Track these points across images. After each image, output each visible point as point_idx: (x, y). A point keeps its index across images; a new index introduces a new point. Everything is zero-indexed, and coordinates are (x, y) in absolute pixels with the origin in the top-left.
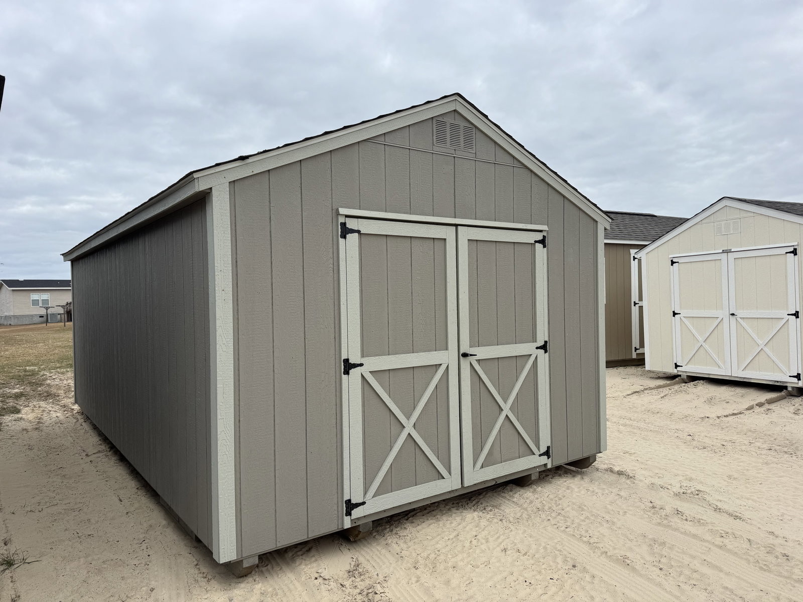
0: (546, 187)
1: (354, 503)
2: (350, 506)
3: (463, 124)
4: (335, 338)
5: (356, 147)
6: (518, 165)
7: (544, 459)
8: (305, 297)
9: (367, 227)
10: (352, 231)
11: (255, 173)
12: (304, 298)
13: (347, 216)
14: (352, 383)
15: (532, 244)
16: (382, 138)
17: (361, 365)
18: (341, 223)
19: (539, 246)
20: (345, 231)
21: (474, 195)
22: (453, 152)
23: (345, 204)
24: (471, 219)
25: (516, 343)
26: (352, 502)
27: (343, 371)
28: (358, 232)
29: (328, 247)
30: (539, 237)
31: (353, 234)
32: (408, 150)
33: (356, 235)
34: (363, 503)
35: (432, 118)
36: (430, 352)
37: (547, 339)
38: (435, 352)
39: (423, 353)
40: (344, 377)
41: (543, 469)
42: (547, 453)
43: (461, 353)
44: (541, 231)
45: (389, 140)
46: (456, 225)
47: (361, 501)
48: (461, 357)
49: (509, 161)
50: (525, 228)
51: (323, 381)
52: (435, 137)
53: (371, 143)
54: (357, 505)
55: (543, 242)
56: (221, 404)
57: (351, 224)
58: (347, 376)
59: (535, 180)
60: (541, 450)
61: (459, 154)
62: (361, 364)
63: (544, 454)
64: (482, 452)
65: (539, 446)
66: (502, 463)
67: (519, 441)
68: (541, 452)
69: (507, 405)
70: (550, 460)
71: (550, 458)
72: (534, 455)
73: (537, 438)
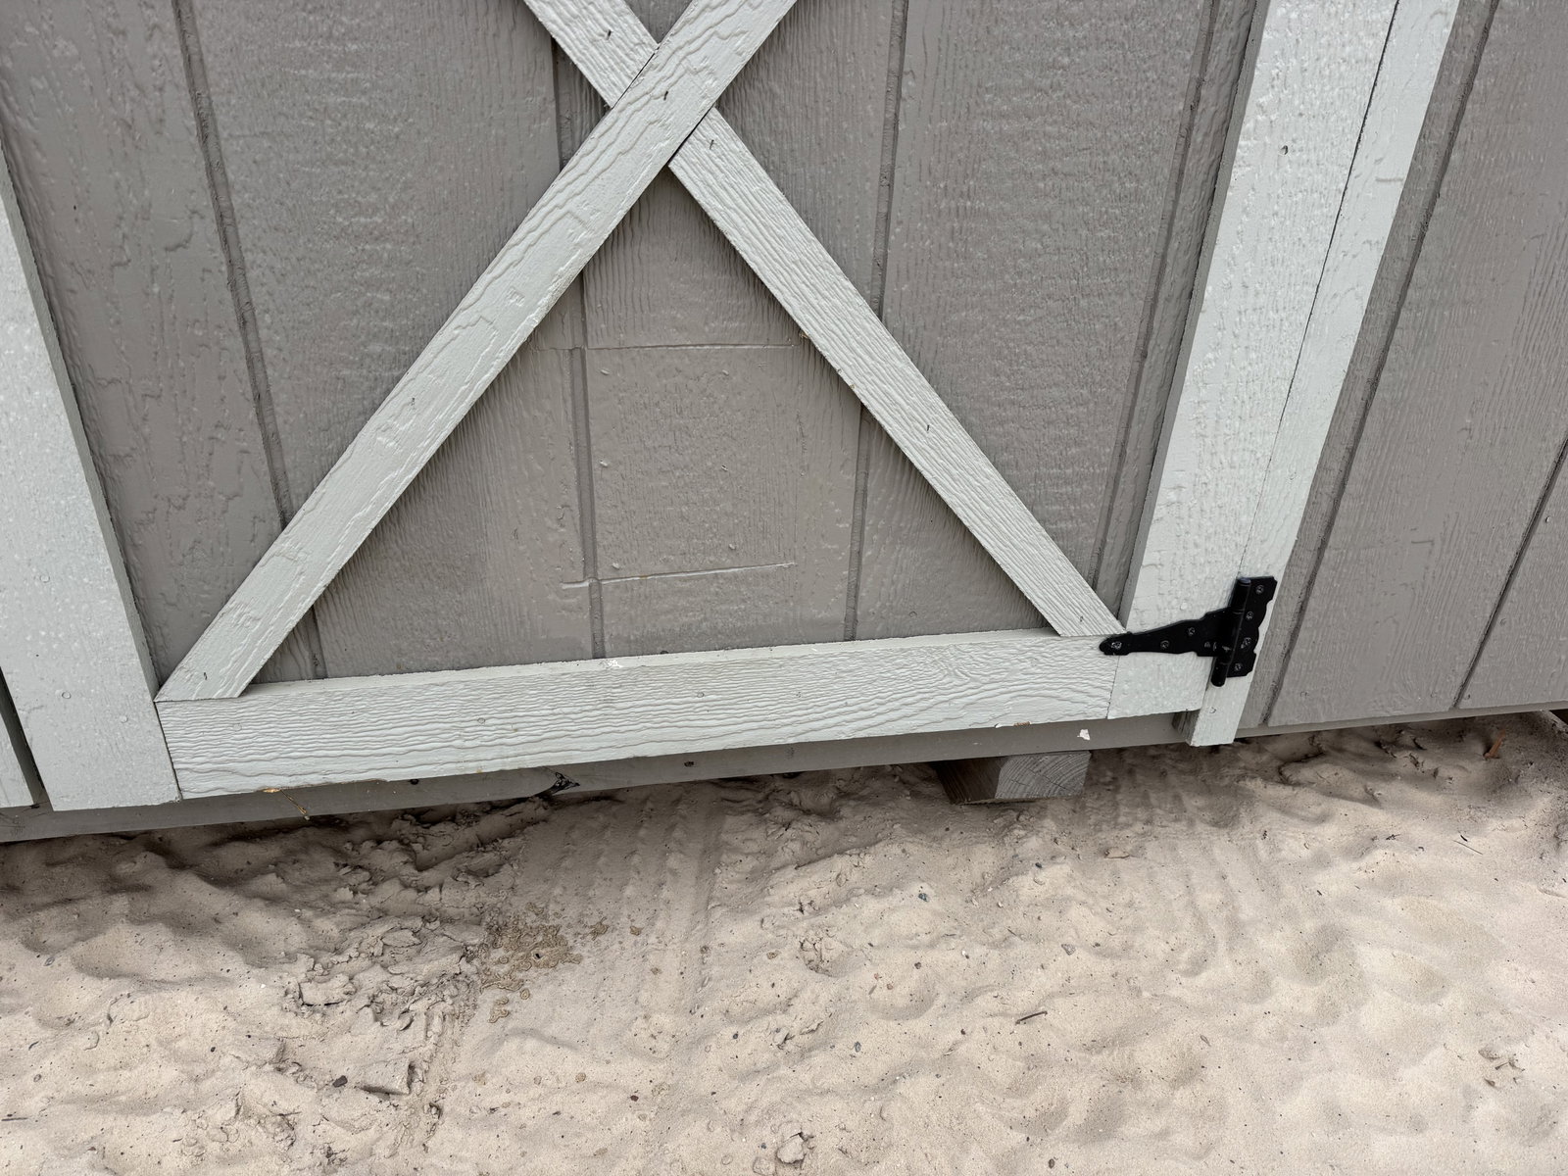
7: (1167, 683)
42: (1224, 632)
60: (1136, 598)
63: (1172, 639)
64: (284, 543)
65: (1111, 557)
66: (600, 654)
67: (861, 494)
68: (1144, 618)
69: (672, 41)
70: (1238, 688)
71: (1243, 673)
72: (1043, 625)
73: (1127, 486)
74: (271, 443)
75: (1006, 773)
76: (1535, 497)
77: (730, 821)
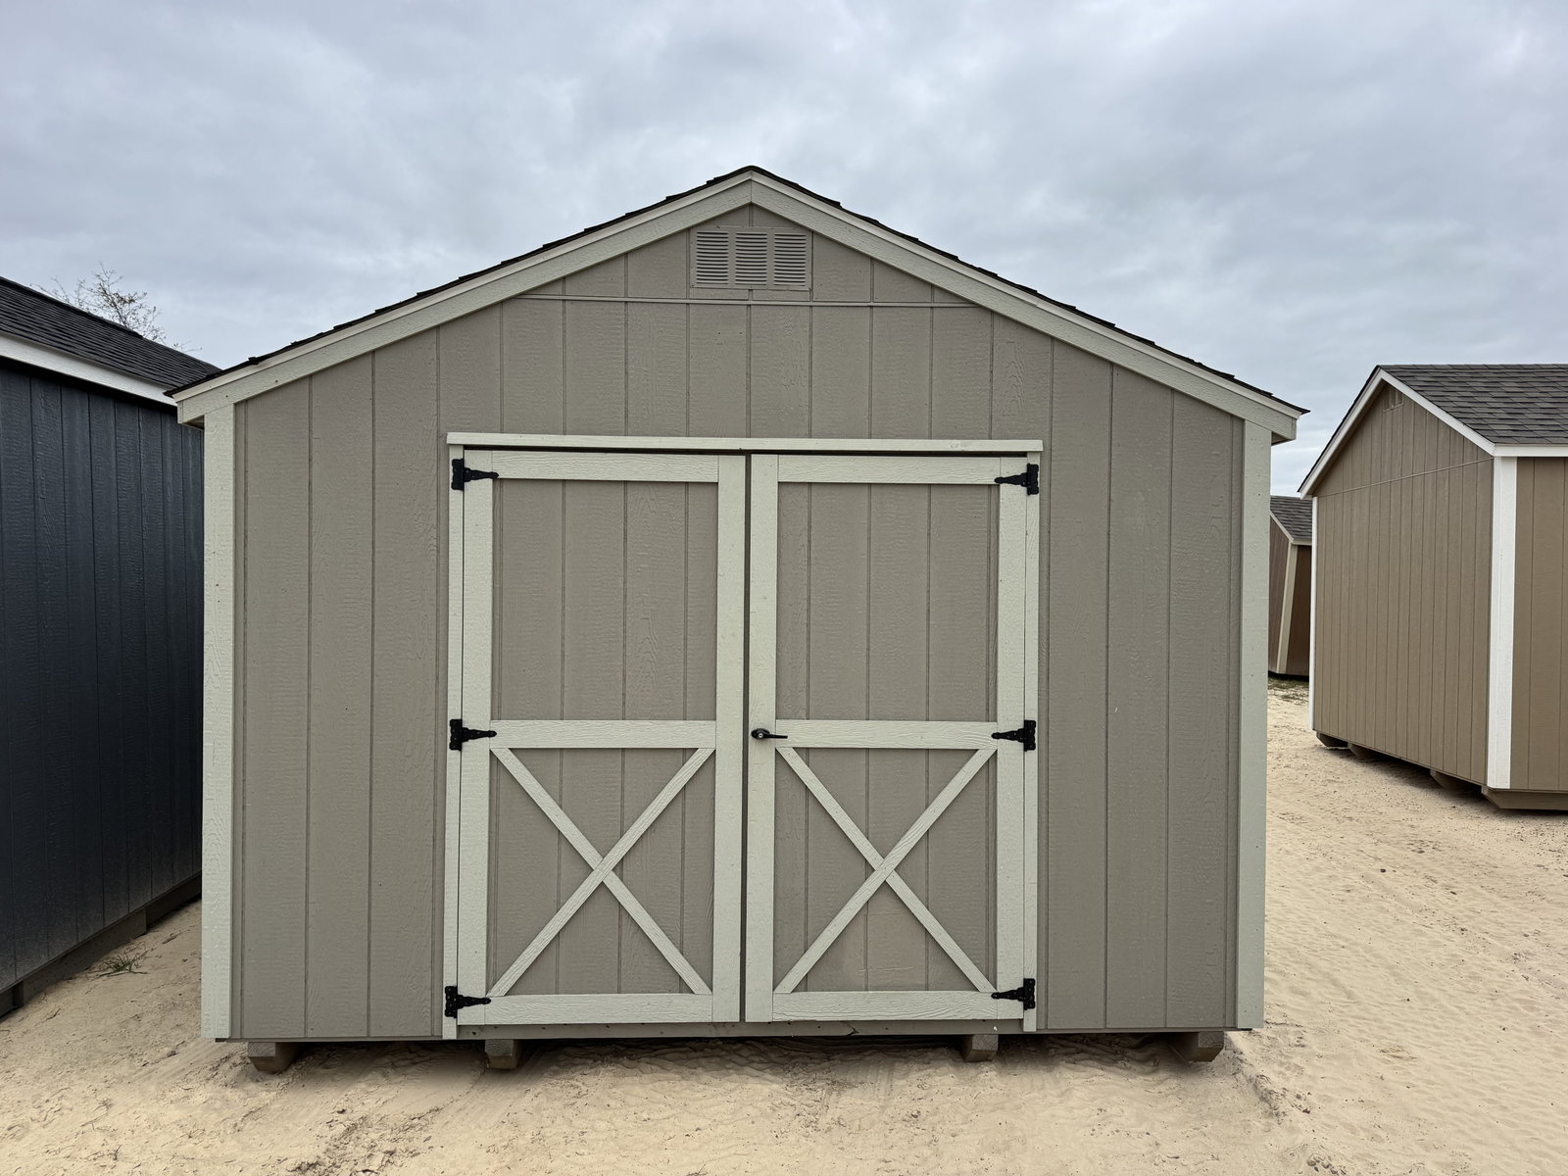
0: (1047, 344)
1: (465, 995)
2: (456, 1001)
3: (772, 231)
4: (437, 678)
5: (496, 312)
6: (948, 302)
7: (1013, 1009)
8: (376, 599)
9: (510, 466)
10: (479, 475)
11: (280, 383)
12: (373, 602)
13: (467, 447)
14: (469, 767)
15: (990, 486)
16: (558, 289)
17: (491, 734)
18: (454, 461)
19: (1012, 494)
20: (463, 476)
21: (806, 384)
22: (745, 295)
23: (469, 424)
24: (798, 436)
25: (928, 720)
26: (459, 993)
27: (449, 741)
28: (493, 476)
29: (427, 506)
30: (1018, 467)
31: (480, 481)
32: (623, 305)
33: (489, 481)
34: (486, 1001)
35: (688, 230)
36: (667, 722)
37: (1033, 716)
38: (682, 722)
39: (647, 723)
40: (452, 754)
41: (1013, 1030)
42: (1025, 994)
43: (751, 729)
44: (1023, 454)
45: (572, 290)
46: (747, 453)
47: (481, 995)
48: (750, 737)
49: (922, 296)
50: (960, 449)
51: (408, 757)
52: (694, 271)
53: (531, 301)
54: (471, 1001)
55: (1028, 480)
56: (210, 774)
57: (475, 461)
58: (456, 752)
59: (1002, 331)
60: (999, 983)
61: (758, 297)
62: (489, 731)
63: (1010, 995)
64: (806, 955)
65: (991, 971)
66: (867, 990)
67: (927, 950)
68: (1002, 989)
69: (887, 859)
70: (1033, 1012)
71: (1033, 1007)
72: (977, 990)
73: (991, 952)
74: (806, 934)
75: (974, 1039)
76: (1103, 960)
77: (897, 1064)
